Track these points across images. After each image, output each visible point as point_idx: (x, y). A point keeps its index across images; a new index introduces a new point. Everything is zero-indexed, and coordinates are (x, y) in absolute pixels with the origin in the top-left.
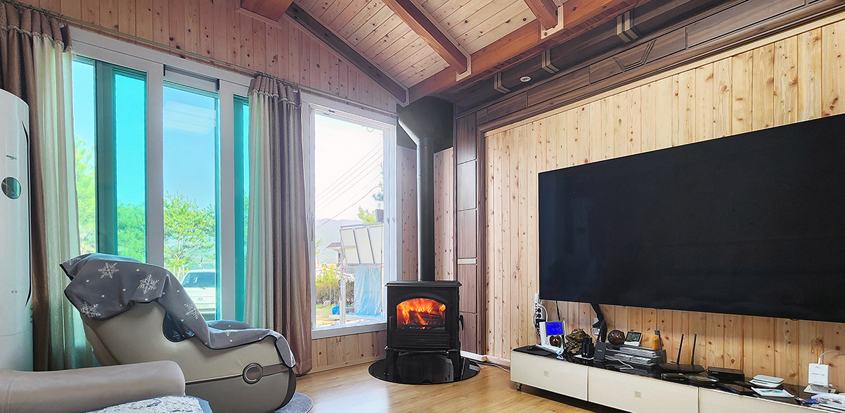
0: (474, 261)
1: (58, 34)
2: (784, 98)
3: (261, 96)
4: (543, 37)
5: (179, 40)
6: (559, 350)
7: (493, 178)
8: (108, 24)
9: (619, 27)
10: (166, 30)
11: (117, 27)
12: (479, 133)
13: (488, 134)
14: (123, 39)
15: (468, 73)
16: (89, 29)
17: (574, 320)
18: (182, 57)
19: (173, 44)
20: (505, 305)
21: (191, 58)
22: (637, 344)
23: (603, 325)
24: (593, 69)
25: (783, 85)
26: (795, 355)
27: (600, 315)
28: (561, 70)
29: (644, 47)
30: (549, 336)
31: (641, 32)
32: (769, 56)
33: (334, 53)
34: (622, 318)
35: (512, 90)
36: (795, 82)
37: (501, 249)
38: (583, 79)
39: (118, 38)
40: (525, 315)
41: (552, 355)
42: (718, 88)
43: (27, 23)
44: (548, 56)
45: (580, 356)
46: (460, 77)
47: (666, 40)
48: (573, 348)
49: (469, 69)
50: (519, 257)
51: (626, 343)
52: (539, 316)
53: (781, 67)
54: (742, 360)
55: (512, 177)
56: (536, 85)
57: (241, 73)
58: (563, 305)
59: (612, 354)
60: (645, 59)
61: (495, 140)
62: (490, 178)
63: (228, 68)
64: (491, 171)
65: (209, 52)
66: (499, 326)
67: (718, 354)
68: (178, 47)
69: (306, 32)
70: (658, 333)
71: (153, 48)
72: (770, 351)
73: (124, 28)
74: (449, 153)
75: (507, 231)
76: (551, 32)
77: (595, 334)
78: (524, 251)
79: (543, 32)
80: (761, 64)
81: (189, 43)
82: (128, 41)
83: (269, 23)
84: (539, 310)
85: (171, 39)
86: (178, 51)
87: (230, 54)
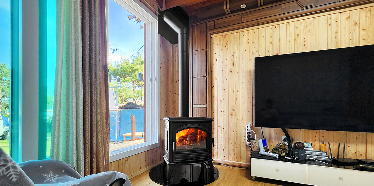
0: (205, 106)
6: (274, 155)
7: (216, 60)
13: (213, 36)
20: (225, 130)
22: (311, 149)
24: (285, 6)
28: (265, 4)
35: (233, 12)
37: (222, 100)
38: (278, 11)
40: (239, 135)
45: (288, 157)
50: (235, 104)
51: (305, 148)
52: (250, 136)
54: (366, 154)
55: (230, 60)
56: (247, 11)
59: (306, 155)
60: (315, 4)
61: (218, 40)
64: (215, 56)
75: (226, 89)
78: (238, 100)
84: (249, 133)
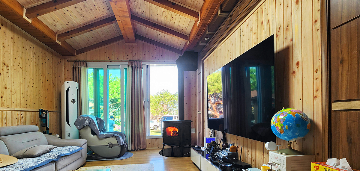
0: (201, 112)
1: (85, 65)
3: (129, 67)
5: (110, 58)
8: (95, 60)
10: (107, 56)
11: (97, 59)
12: (202, 62)
13: (204, 62)
16: (92, 61)
18: (111, 62)
21: (113, 61)
33: (154, 46)
39: (97, 61)
43: (80, 65)
49: (189, 40)
57: (125, 61)
61: (206, 64)
63: (122, 61)
65: (117, 58)
71: (105, 61)
81: (113, 58)
82: (99, 61)
85: (108, 58)
86: (110, 61)
87: (123, 57)
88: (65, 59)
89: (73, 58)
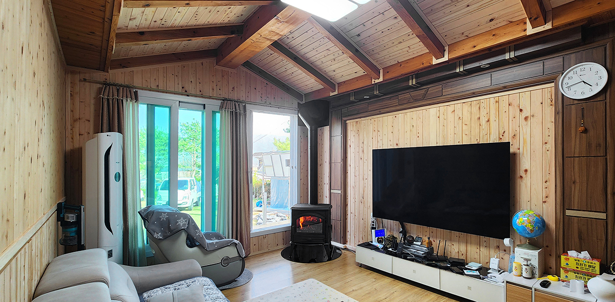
0: (340, 192)
1: (133, 97)
2: (484, 128)
3: (227, 111)
4: (373, 83)
5: (186, 88)
6: (380, 246)
8: (154, 87)
9: (410, 81)
10: (180, 83)
11: (158, 86)
12: (343, 121)
13: (348, 122)
14: (161, 92)
15: (336, 93)
16: (146, 90)
17: (391, 228)
18: (188, 96)
19: (184, 90)
20: (356, 218)
21: (192, 96)
22: (419, 243)
23: (404, 232)
24: (401, 97)
25: (483, 121)
26: (488, 253)
27: (403, 227)
28: (385, 95)
29: (423, 92)
30: (377, 238)
31: (420, 85)
32: (479, 105)
33: (264, 80)
34: (414, 230)
35: (360, 101)
36: (488, 121)
37: (354, 186)
38: (395, 101)
39: (158, 92)
40: (366, 224)
41: (376, 249)
42: (457, 118)
43: (121, 94)
44: (377, 89)
45: (390, 249)
46: (332, 94)
47: (433, 89)
48: (388, 244)
49: (337, 91)
50: (364, 191)
51: (414, 243)
52: (373, 225)
53: (483, 112)
54: (466, 254)
55: (360, 147)
56: (373, 100)
57: (216, 99)
58: (385, 221)
59: (407, 248)
60: (424, 97)
61: (352, 126)
62: (349, 146)
63: (210, 98)
64: (349, 143)
65: (200, 91)
66: (353, 229)
67: (457, 250)
68: (186, 91)
69: (249, 71)
70: (429, 238)
71: (174, 94)
72: (478, 250)
73: (160, 88)
74: (327, 128)
75: (358, 176)
76: (377, 81)
77: (399, 237)
78: (366, 188)
79: (373, 80)
80: (475, 109)
81: (191, 88)
82: (163, 92)
83: (230, 70)
84: (373, 222)
85: (183, 88)
86: (186, 93)
87: (211, 90)
88: (73, 73)
89: (100, 76)
